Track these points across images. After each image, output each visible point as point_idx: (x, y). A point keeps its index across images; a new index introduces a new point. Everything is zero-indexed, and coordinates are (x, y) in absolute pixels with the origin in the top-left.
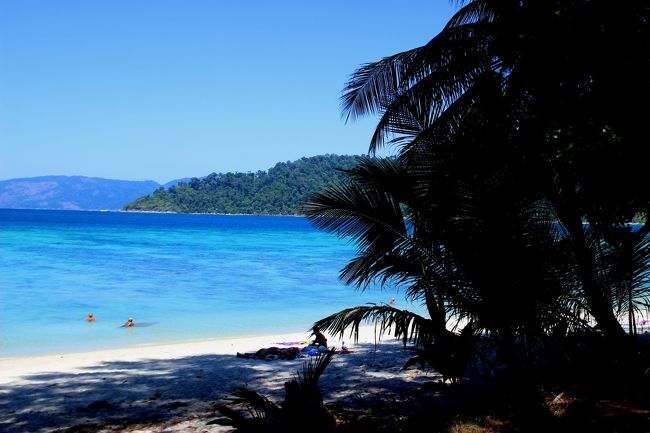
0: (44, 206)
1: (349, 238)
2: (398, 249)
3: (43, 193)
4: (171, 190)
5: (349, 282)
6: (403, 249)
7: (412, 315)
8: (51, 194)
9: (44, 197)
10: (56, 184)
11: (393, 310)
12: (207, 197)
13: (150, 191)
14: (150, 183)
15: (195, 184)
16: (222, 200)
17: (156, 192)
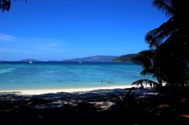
0: (97, 61)
1: (141, 66)
2: (150, 68)
3: (97, 58)
4: (120, 57)
5: (142, 75)
6: (151, 68)
7: (153, 81)
8: (99, 59)
9: (97, 59)
10: (99, 57)
11: (149, 80)
12: (127, 58)
13: (116, 58)
14: (116, 56)
15: (124, 56)
16: (130, 59)
17: (117, 58)
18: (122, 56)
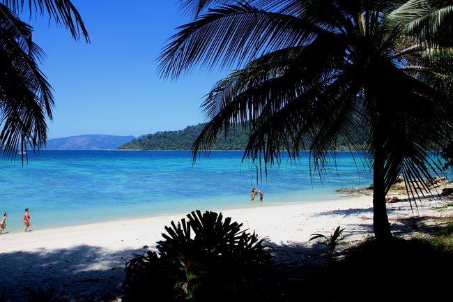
0: (84, 148)
3: (84, 142)
4: (139, 140)
8: (87, 143)
9: (84, 144)
10: (89, 138)
12: (155, 143)
13: (130, 140)
15: (150, 137)
16: (162, 144)
17: (132, 141)
18: (143, 136)
